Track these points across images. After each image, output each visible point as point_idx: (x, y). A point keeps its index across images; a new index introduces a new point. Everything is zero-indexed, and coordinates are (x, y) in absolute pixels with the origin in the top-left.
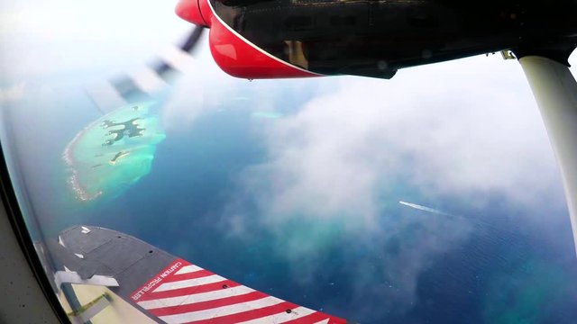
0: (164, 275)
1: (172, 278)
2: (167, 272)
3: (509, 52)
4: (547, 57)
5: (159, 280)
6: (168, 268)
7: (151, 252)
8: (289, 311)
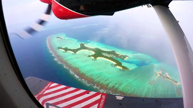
0: (46, 88)
1: (49, 88)
2: (47, 87)
3: (150, 5)
4: (162, 5)
5: (45, 90)
6: (47, 85)
7: (40, 81)
8: (88, 93)
